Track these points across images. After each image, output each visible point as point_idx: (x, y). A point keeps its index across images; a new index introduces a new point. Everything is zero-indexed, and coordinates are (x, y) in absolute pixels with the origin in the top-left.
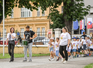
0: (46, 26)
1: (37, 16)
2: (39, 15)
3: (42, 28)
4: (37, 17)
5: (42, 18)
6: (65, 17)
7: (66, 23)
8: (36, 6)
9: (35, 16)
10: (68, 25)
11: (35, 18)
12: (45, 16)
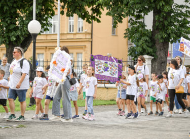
0: (84, 51)
1: (69, 32)
2: (73, 31)
3: (77, 53)
4: (68, 34)
5: (78, 36)
6: (158, 36)
7: (157, 46)
8: (96, 14)
9: (66, 32)
10: (161, 50)
11: (65, 36)
12: (83, 32)
